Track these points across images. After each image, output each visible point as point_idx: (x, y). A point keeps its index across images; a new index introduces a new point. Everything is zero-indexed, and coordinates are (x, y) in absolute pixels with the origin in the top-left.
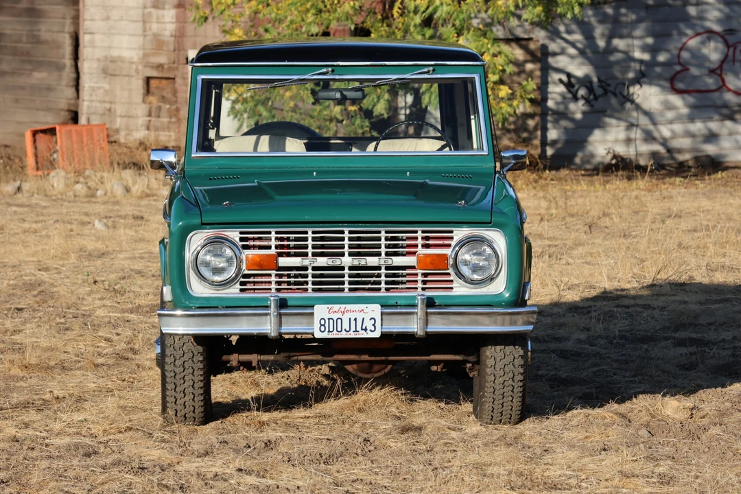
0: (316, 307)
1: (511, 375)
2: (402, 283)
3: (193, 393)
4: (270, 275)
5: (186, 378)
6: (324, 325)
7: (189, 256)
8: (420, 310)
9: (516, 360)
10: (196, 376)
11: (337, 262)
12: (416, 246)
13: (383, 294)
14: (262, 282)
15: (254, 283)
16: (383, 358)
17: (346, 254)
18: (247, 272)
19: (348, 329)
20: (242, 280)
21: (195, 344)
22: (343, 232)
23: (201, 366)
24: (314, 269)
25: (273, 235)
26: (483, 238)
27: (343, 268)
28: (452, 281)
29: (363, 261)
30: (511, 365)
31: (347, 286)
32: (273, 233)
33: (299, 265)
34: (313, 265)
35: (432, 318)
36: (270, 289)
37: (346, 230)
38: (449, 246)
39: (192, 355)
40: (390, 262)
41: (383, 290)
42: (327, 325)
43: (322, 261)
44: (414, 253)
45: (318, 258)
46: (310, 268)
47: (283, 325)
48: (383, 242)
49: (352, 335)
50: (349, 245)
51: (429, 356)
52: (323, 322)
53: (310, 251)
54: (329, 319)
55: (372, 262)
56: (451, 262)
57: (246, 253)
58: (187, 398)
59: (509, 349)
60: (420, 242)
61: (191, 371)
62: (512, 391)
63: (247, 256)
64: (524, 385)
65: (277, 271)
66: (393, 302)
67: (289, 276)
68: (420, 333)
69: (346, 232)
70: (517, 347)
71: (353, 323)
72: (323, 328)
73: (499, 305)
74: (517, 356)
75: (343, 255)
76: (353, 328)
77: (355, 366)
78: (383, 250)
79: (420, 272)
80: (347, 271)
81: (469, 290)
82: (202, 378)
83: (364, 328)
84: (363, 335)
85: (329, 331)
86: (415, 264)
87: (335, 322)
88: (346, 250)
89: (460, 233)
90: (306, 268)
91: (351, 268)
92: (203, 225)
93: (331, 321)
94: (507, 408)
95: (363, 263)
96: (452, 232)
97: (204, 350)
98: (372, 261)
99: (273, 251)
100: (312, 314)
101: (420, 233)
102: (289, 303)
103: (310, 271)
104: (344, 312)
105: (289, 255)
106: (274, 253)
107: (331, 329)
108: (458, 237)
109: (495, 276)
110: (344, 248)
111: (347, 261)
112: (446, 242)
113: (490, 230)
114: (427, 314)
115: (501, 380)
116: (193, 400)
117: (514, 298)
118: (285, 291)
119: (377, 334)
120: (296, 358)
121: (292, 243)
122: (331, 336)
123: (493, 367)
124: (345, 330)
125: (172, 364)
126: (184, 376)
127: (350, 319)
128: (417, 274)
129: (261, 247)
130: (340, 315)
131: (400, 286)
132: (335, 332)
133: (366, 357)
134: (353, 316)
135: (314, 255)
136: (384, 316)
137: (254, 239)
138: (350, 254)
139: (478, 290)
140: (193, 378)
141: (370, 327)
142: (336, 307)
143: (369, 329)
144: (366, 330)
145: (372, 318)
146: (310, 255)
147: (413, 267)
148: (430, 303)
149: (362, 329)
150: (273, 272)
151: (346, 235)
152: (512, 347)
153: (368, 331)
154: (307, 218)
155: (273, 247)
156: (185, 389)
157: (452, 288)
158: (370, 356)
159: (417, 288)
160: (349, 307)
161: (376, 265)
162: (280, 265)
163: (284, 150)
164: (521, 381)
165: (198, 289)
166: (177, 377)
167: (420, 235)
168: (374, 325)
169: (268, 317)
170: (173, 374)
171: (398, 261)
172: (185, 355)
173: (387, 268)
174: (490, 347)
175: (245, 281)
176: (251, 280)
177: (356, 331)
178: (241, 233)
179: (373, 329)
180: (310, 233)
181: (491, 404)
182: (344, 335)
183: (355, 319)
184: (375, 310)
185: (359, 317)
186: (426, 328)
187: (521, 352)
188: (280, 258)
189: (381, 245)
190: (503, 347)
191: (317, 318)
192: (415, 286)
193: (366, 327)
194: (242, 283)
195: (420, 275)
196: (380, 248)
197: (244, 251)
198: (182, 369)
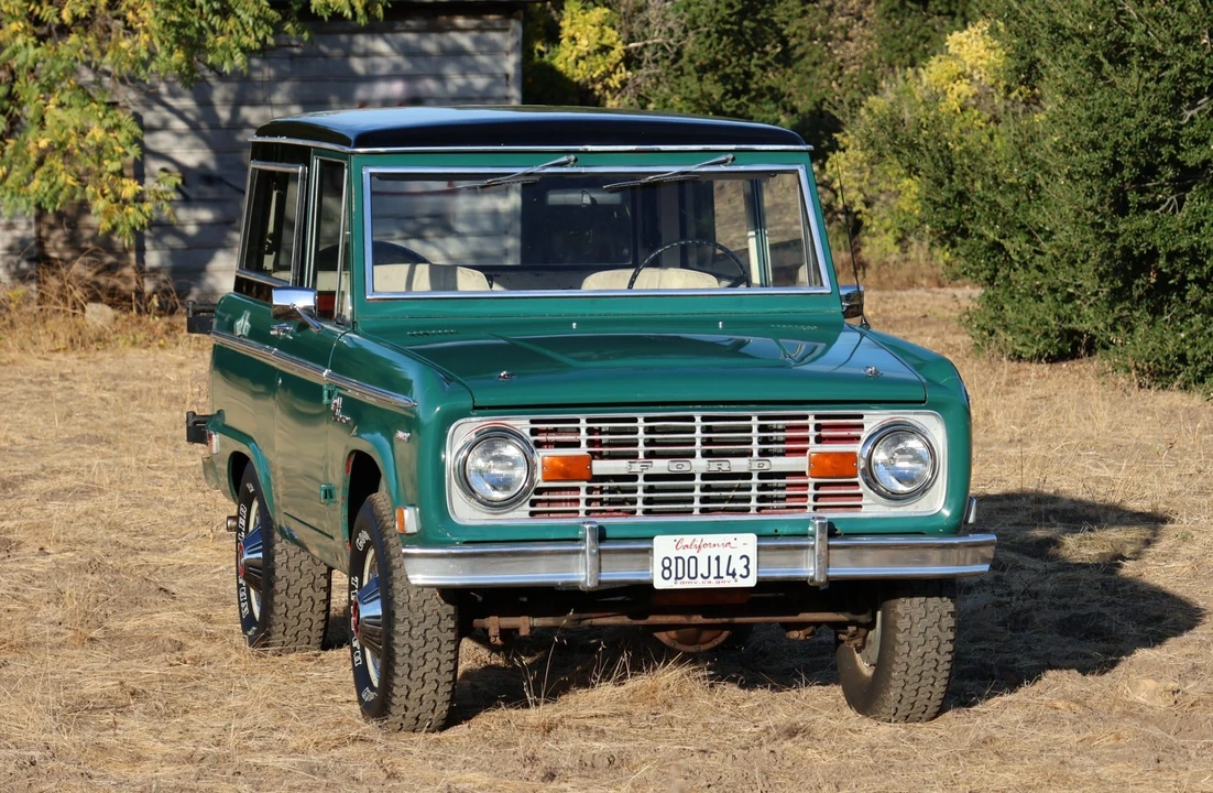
0: (656, 539)
1: (935, 643)
2: (778, 499)
3: (436, 681)
4: (578, 489)
5: (427, 656)
6: (668, 568)
7: (450, 460)
8: (817, 542)
9: (943, 619)
10: (444, 652)
11: (684, 466)
12: (806, 440)
13: (754, 516)
15: (548, 502)
16: (726, 620)
17: (698, 454)
18: (542, 484)
19: (706, 574)
20: (533, 496)
22: (692, 419)
24: (647, 477)
25: (583, 425)
26: (911, 426)
27: (692, 477)
28: (860, 495)
30: (936, 627)
31: (697, 504)
32: (583, 421)
33: (625, 472)
34: (645, 472)
35: (835, 555)
36: (576, 511)
37: (702, 415)
38: (859, 438)
39: (437, 618)
40: (765, 466)
41: (754, 510)
42: (673, 568)
43: (660, 466)
44: (803, 451)
45: (654, 461)
46: (641, 477)
47: (603, 569)
48: (755, 434)
49: (713, 584)
50: (703, 438)
51: (797, 615)
52: (667, 563)
53: (641, 449)
54: (677, 558)
55: (740, 466)
56: (863, 464)
57: (540, 454)
58: (426, 689)
60: (812, 433)
61: (436, 644)
62: (935, 668)
63: (541, 458)
65: (588, 481)
66: (771, 530)
67: (602, 490)
68: (819, 578)
69: (698, 419)
70: (945, 599)
71: (714, 563)
72: (667, 573)
73: (934, 532)
74: (945, 613)
75: (692, 455)
77: (672, 633)
78: (755, 447)
79: (811, 481)
80: (698, 481)
81: (887, 509)
82: (452, 656)
83: (731, 571)
84: (729, 583)
85: (677, 578)
86: (806, 469)
87: (686, 563)
88: (698, 447)
89: (874, 419)
90: (635, 478)
91: (705, 476)
92: (476, 410)
93: (680, 561)
94: (922, 696)
95: (724, 467)
96: (861, 417)
97: (455, 611)
98: (738, 464)
99: (583, 450)
100: (650, 550)
101: (811, 418)
102: (611, 533)
103: (641, 482)
104: (700, 546)
105: (601, 456)
106: (584, 453)
107: (680, 575)
108: (872, 425)
109: (928, 486)
110: (694, 444)
111: (699, 464)
112: (852, 433)
113: (922, 413)
114: (829, 548)
115: (920, 651)
116: (436, 690)
117: (956, 521)
119: (750, 582)
120: (589, 621)
121: (604, 438)
122: (679, 585)
123: (907, 631)
124: (702, 575)
125: (407, 635)
126: (425, 653)
127: (709, 557)
128: (806, 485)
129: (559, 445)
130: (693, 552)
133: (697, 619)
134: (714, 553)
135: (648, 455)
136: (760, 553)
138: (706, 454)
139: (901, 509)
140: (439, 656)
141: (741, 571)
142: (688, 539)
143: (738, 573)
144: (734, 575)
145: (745, 556)
146: (641, 455)
147: (802, 474)
148: (832, 530)
149: (728, 574)
150: (584, 485)
151: (698, 423)
153: (737, 577)
154: (640, 397)
155: (583, 444)
156: (424, 674)
157: (860, 506)
159: (804, 507)
160: (707, 538)
161: (745, 470)
162: (595, 472)
163: (454, 289)
165: (465, 512)
166: (414, 654)
167: (811, 421)
168: (746, 567)
169: (581, 556)
170: (407, 650)
171: (777, 464)
172: (427, 619)
173: (762, 475)
174: (902, 600)
175: (537, 498)
176: (546, 496)
177: (718, 577)
178: (530, 422)
179: (745, 574)
180: (642, 420)
181: (899, 689)
182: (699, 584)
183: (718, 558)
184: (748, 542)
185: (724, 554)
186: (828, 571)
187: (951, 607)
188: (594, 462)
189: (751, 438)
190: (923, 599)
191: (658, 556)
192: (804, 504)
193: (734, 570)
194: (533, 502)
195: (811, 485)
196: (751, 443)
197: (539, 450)
198: (421, 642)
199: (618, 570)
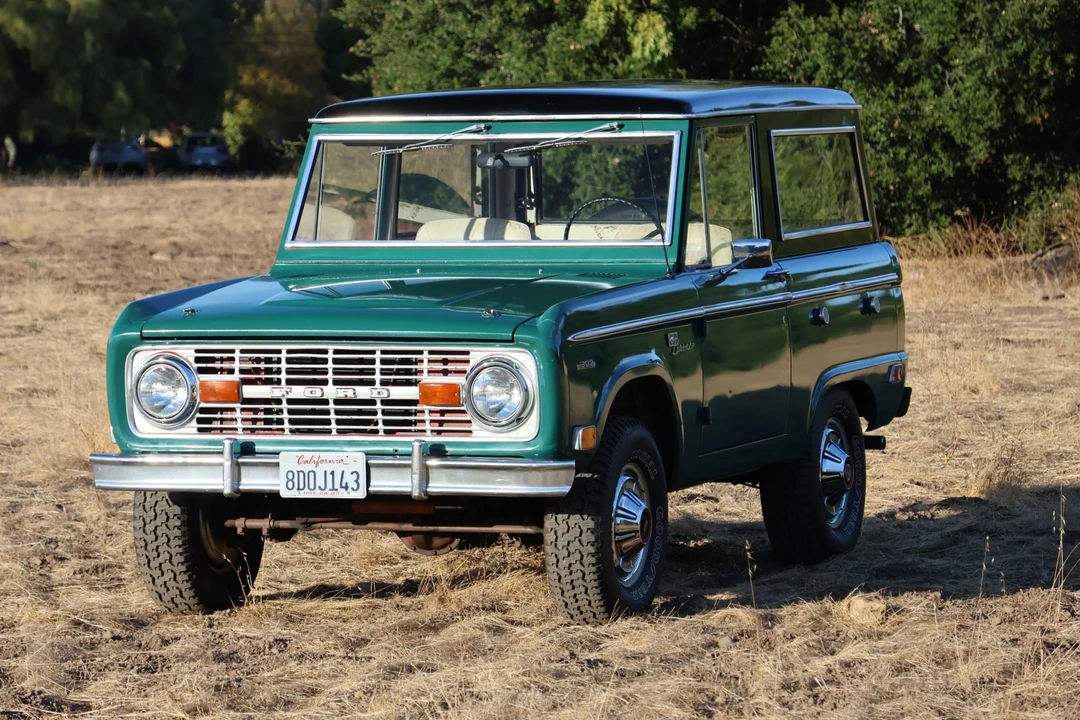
0: (282, 454)
1: (578, 556)
3: (172, 571)
4: (233, 410)
5: (160, 549)
6: (292, 480)
8: (415, 461)
9: (583, 535)
10: (173, 546)
11: (317, 392)
12: (421, 372)
13: (380, 438)
14: (229, 420)
15: (222, 420)
17: (330, 382)
18: (203, 405)
19: (323, 487)
20: (198, 415)
21: (171, 503)
22: (326, 352)
23: (178, 533)
24: (290, 401)
25: (237, 355)
26: (509, 362)
27: (326, 402)
28: (469, 422)
29: (350, 392)
30: (577, 542)
31: (334, 426)
32: (237, 352)
33: (269, 396)
34: (287, 396)
35: (434, 473)
36: (237, 429)
37: (331, 349)
38: (465, 372)
39: (165, 517)
40: (386, 395)
41: (381, 433)
42: (296, 480)
43: (299, 392)
44: (416, 382)
45: (293, 387)
46: (284, 401)
47: (242, 479)
48: (378, 366)
49: (329, 495)
50: (334, 369)
52: (290, 477)
53: (283, 376)
54: (298, 472)
55: (362, 393)
57: (202, 379)
58: (166, 577)
59: (575, 518)
60: (425, 366)
61: (165, 539)
62: (583, 579)
63: (204, 383)
64: (598, 570)
65: (242, 403)
66: (391, 449)
68: (416, 493)
69: (331, 352)
70: (585, 516)
71: (329, 477)
72: (290, 486)
73: (531, 456)
74: (585, 529)
75: (325, 382)
77: (410, 538)
78: (378, 377)
79: (427, 408)
80: (332, 406)
81: (493, 435)
82: (181, 550)
83: (344, 485)
84: (342, 494)
85: (299, 489)
86: (417, 398)
87: (306, 476)
88: (330, 377)
89: (477, 354)
90: (278, 401)
91: (337, 402)
92: (146, 340)
93: (301, 475)
94: (583, 603)
95: (350, 394)
96: (467, 353)
97: (183, 512)
99: (236, 377)
100: (277, 465)
101: (426, 353)
102: (258, 448)
103: (284, 405)
104: (317, 463)
106: (238, 379)
107: (301, 487)
108: (474, 361)
109: (524, 415)
110: (326, 373)
111: (331, 392)
112: (460, 367)
113: (515, 351)
114: (426, 466)
115: (566, 563)
116: (175, 579)
117: (551, 447)
118: (261, 432)
119: (361, 494)
120: (317, 525)
121: (262, 366)
122: (301, 495)
123: (553, 544)
124: (320, 487)
126: (158, 547)
127: (326, 472)
128: (423, 412)
129: (227, 371)
130: (311, 467)
131: (413, 428)
133: (408, 527)
134: (329, 468)
135: (289, 382)
136: (372, 470)
137: (222, 360)
138: (336, 383)
139: (504, 435)
140: (170, 550)
141: (352, 484)
142: (308, 455)
143: (350, 486)
144: (346, 488)
145: (356, 472)
146: (283, 382)
147: (418, 402)
148: (435, 451)
149: (341, 487)
150: (238, 406)
151: (330, 356)
152: (578, 516)
153: (349, 489)
155: (237, 371)
156: (161, 564)
157: (470, 432)
159: (425, 431)
160: (325, 455)
161: (368, 398)
162: (245, 396)
163: (502, 238)
164: (593, 565)
165: (145, 428)
166: (148, 547)
167: (425, 356)
168: (357, 481)
169: (222, 467)
170: (142, 544)
171: (396, 392)
172: (158, 517)
173: (385, 402)
174: (550, 516)
175: (206, 417)
176: (218, 416)
177: (334, 489)
178: (197, 351)
179: (356, 488)
180: (285, 352)
181: (560, 596)
182: (317, 494)
183: (332, 473)
184: (358, 460)
185: (338, 470)
186: (427, 487)
187: (591, 524)
188: (244, 387)
189: (374, 369)
190: (566, 516)
191: (283, 470)
192: (423, 428)
193: (346, 484)
194: (200, 421)
195: (427, 412)
196: (374, 374)
197: (199, 376)
198: (153, 537)
199: (255, 480)
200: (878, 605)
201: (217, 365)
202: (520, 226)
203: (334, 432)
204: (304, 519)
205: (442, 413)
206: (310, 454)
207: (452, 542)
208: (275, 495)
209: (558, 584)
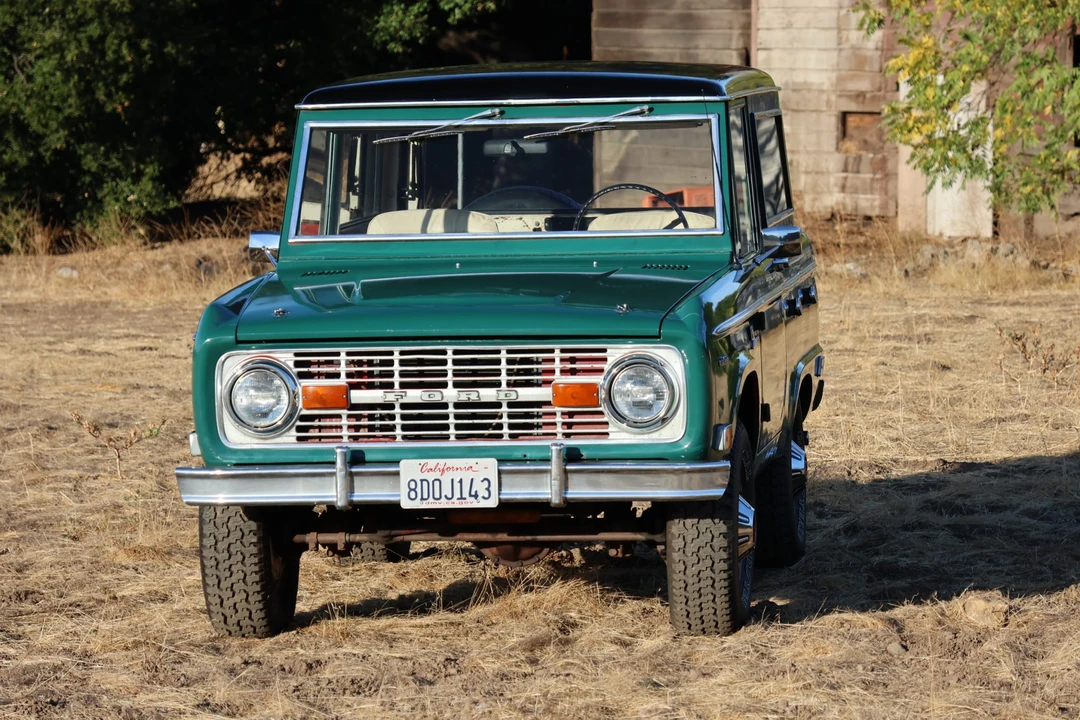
0: (402, 463)
1: (709, 563)
2: (538, 426)
3: (245, 591)
4: (339, 416)
5: (233, 568)
6: (414, 490)
7: (220, 389)
8: (554, 467)
9: (715, 540)
10: (248, 565)
11: (436, 396)
12: (552, 372)
13: (506, 442)
14: (331, 427)
15: (320, 428)
16: (529, 538)
17: (450, 384)
18: (305, 412)
19: (450, 496)
20: (299, 423)
21: (246, 519)
22: (444, 352)
23: (254, 550)
24: (404, 406)
25: (343, 358)
26: (651, 359)
27: (445, 406)
28: (607, 423)
29: (473, 395)
30: (708, 548)
31: (452, 431)
32: (343, 355)
33: (381, 401)
34: (401, 401)
35: (573, 478)
36: (341, 437)
37: (450, 349)
38: (601, 371)
39: (240, 534)
40: (513, 397)
41: (506, 437)
42: (419, 490)
43: (415, 395)
44: (548, 383)
45: (408, 391)
46: (397, 406)
47: (356, 490)
48: (504, 366)
49: (456, 504)
50: (454, 370)
52: (413, 485)
53: (397, 379)
54: (422, 481)
55: (487, 396)
56: (603, 394)
57: (303, 384)
58: (237, 598)
59: (706, 523)
60: (557, 366)
61: (240, 557)
62: (713, 586)
63: (305, 389)
64: (730, 577)
65: (349, 410)
66: (519, 455)
67: (371, 417)
68: (556, 500)
69: (450, 353)
70: (717, 521)
71: (457, 486)
72: (413, 495)
73: (676, 458)
74: (716, 534)
75: (444, 385)
76: (457, 494)
77: (494, 549)
78: (504, 378)
79: (559, 410)
80: (451, 410)
81: (632, 436)
82: (257, 569)
83: (473, 493)
84: (472, 503)
85: (422, 499)
86: (550, 399)
87: (431, 485)
88: (450, 379)
89: (616, 352)
90: (391, 406)
91: (457, 405)
92: (240, 344)
93: (425, 483)
94: (708, 612)
95: (473, 397)
96: (604, 350)
97: (259, 527)
98: (488, 394)
99: (343, 381)
100: (397, 474)
101: (557, 352)
102: (368, 457)
103: (397, 411)
104: (443, 470)
105: (371, 386)
106: (344, 384)
107: (425, 496)
108: (613, 358)
109: (669, 415)
110: (446, 375)
111: (451, 394)
112: (597, 366)
113: (660, 348)
114: (566, 472)
115: (695, 570)
116: (247, 600)
117: (698, 448)
118: (366, 439)
119: (493, 503)
120: (400, 538)
121: (377, 369)
122: (425, 505)
123: (681, 551)
124: (446, 497)
125: (213, 548)
126: (231, 566)
127: (452, 480)
128: (554, 414)
129: (329, 376)
130: (437, 475)
131: (535, 431)
132: (431, 499)
133: (503, 537)
134: (456, 476)
135: (403, 385)
136: (503, 476)
137: (319, 364)
138: (456, 385)
139: (646, 436)
140: (244, 569)
141: (483, 493)
142: (432, 463)
143: (480, 495)
144: (476, 496)
145: (486, 479)
146: (397, 386)
147: (548, 403)
148: (572, 456)
149: (470, 495)
150: (344, 412)
151: (450, 357)
152: (709, 521)
153: (480, 498)
154: (390, 332)
155: (343, 375)
156: (232, 585)
157: (607, 434)
158: (509, 535)
159: (555, 434)
160: (451, 462)
161: (494, 400)
162: (353, 402)
163: (465, 231)
164: (725, 571)
165: (236, 437)
166: (220, 566)
167: (557, 355)
168: (488, 489)
169: (334, 478)
170: (213, 563)
171: (526, 394)
172: (231, 534)
173: (511, 405)
174: (677, 521)
175: (304, 425)
176: (316, 423)
177: (462, 498)
178: (296, 355)
179: (487, 496)
180: (396, 354)
181: (683, 605)
182: (443, 504)
183: (461, 481)
184: (489, 467)
185: (467, 477)
186: (566, 493)
187: (723, 528)
188: (352, 391)
189: (501, 370)
190: (696, 521)
191: (404, 479)
192: (554, 431)
193: (476, 492)
194: (299, 429)
195: (559, 414)
196: (499, 375)
197: (301, 381)
198: (226, 555)
199: (370, 491)
200: (1000, 606)
201: (314, 369)
202: (484, 217)
203: (452, 438)
204: (387, 532)
205: (571, 415)
206: (435, 461)
207: (540, 552)
208: (395, 506)
209: (684, 593)
